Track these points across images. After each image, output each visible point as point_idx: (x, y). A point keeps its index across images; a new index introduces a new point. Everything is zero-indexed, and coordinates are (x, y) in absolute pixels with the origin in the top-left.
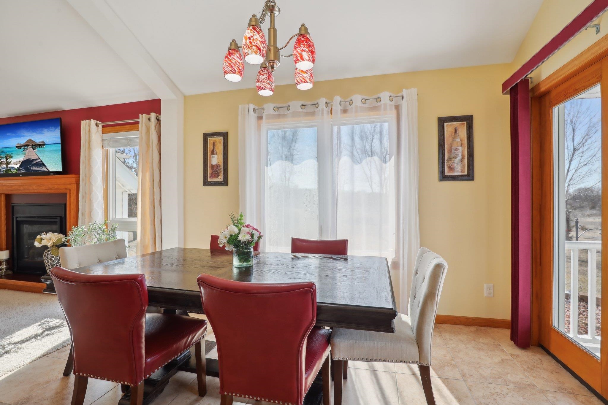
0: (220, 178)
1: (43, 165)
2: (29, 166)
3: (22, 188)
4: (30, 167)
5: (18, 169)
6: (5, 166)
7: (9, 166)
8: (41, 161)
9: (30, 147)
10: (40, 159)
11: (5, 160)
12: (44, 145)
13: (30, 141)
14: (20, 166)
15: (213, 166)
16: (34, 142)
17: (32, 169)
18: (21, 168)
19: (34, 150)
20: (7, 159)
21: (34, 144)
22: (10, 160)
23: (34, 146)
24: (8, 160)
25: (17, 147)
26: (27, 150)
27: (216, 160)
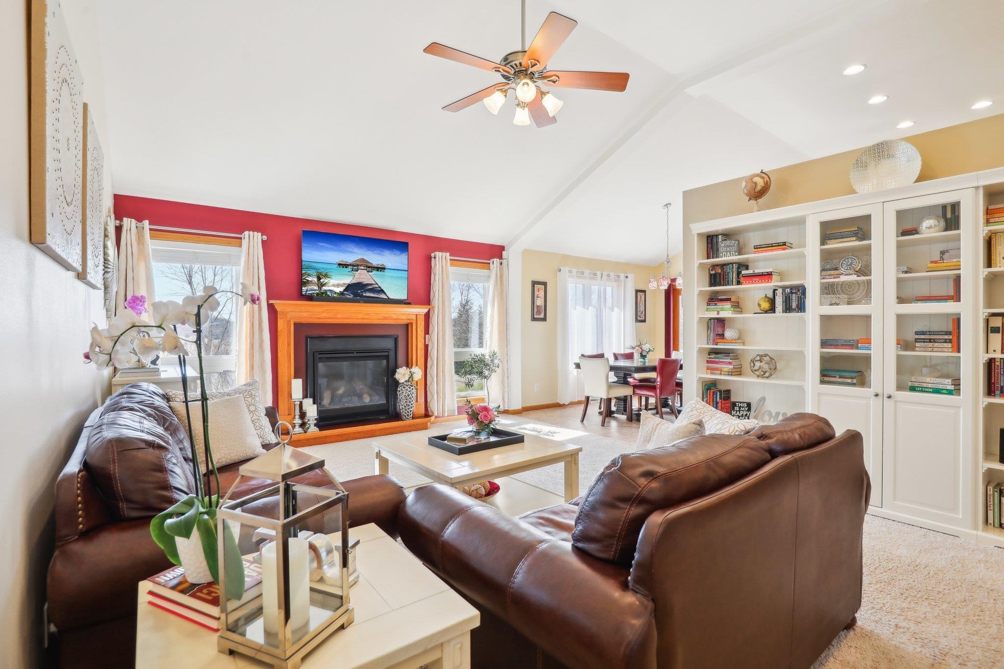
0: (542, 316)
1: (382, 291)
2: (359, 291)
3: (339, 316)
4: (362, 292)
5: (342, 293)
6: (316, 288)
7: (324, 288)
8: (380, 287)
9: (362, 268)
10: (377, 284)
11: (316, 280)
12: (384, 269)
13: (363, 260)
14: (345, 290)
15: (538, 307)
16: (370, 263)
17: (364, 295)
18: (346, 293)
19: (369, 273)
20: (319, 278)
21: (369, 265)
22: (326, 281)
23: (369, 267)
24: (322, 280)
25: (339, 264)
26: (357, 271)
27: (539, 302)
